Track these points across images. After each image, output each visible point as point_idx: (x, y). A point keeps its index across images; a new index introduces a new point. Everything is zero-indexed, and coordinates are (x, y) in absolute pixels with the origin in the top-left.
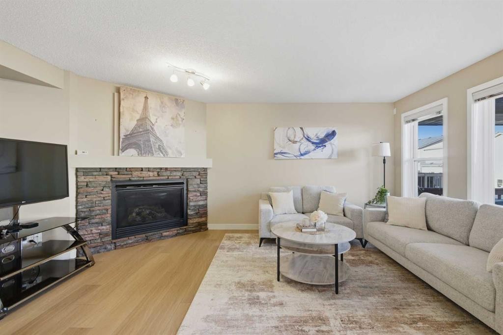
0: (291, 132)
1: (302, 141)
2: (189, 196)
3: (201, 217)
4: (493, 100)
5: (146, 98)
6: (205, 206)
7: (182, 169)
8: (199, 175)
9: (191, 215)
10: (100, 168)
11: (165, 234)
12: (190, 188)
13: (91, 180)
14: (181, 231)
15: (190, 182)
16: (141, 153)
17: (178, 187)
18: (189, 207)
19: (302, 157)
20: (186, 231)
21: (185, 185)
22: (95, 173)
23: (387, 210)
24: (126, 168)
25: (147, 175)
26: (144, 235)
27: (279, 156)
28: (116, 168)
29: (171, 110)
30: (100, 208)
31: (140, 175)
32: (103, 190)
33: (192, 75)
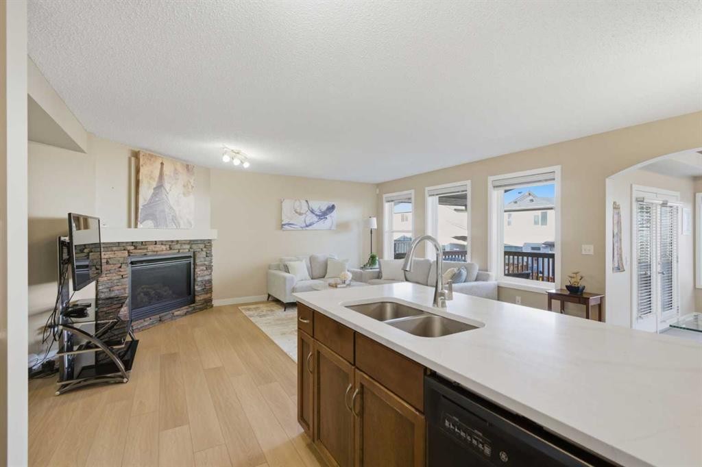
0: (297, 203)
1: (307, 213)
2: (196, 270)
3: (207, 293)
4: (437, 197)
5: (162, 164)
6: (210, 281)
7: (191, 241)
8: (205, 247)
9: (198, 292)
10: (119, 243)
11: (176, 313)
12: (198, 262)
13: (111, 256)
14: (190, 309)
15: (198, 255)
16: (157, 226)
17: (184, 261)
18: (196, 283)
19: (307, 228)
20: (194, 309)
21: (192, 259)
22: (114, 249)
23: (380, 269)
24: (142, 242)
25: (161, 249)
26: (158, 316)
27: (286, 227)
28: (133, 242)
29: (183, 177)
30: (118, 288)
31: (154, 249)
32: (120, 267)
33: (237, 155)
